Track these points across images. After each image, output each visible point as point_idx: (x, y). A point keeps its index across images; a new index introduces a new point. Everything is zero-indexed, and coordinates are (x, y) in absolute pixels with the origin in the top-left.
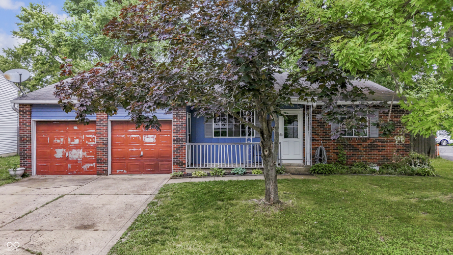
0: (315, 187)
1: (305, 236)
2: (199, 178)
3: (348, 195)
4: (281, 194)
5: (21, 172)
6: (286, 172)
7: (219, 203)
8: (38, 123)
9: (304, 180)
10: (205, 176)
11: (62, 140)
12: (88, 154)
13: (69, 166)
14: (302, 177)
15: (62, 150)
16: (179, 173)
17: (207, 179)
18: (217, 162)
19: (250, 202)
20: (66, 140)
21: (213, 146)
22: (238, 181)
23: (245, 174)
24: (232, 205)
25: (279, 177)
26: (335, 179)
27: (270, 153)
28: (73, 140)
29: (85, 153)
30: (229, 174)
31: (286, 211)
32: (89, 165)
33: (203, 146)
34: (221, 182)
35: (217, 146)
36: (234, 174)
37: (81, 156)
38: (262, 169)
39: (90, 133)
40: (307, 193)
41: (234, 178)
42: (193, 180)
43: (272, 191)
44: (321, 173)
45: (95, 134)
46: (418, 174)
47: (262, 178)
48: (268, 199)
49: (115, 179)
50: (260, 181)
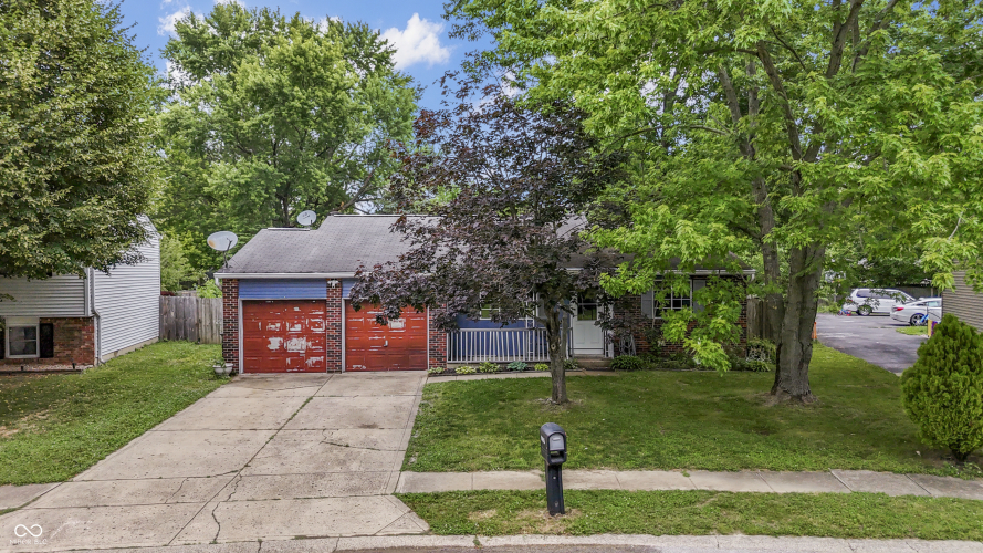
0: (612, 385)
1: (591, 431)
2: (467, 375)
3: (646, 394)
4: (570, 393)
5: (229, 370)
6: (580, 367)
7: (501, 403)
8: (245, 302)
9: (602, 378)
10: (473, 374)
11: (278, 325)
12: (313, 345)
13: (288, 360)
14: (599, 374)
15: (279, 339)
16: (439, 370)
17: (479, 377)
18: (487, 354)
19: (535, 402)
20: (284, 326)
21: (483, 333)
22: (519, 379)
23: (526, 370)
24: (516, 405)
25: (568, 374)
26: (639, 375)
27: (558, 348)
28: (293, 326)
29: (310, 344)
30: (505, 370)
31: (575, 410)
32: (314, 359)
33: (469, 333)
34: (497, 380)
35: (488, 333)
36: (511, 370)
37: (304, 347)
38: (548, 363)
39: (317, 316)
40: (600, 392)
41: (513, 376)
42: (459, 378)
43: (560, 389)
44: (624, 369)
45: (325, 317)
46: (749, 369)
47: (548, 375)
48: (556, 398)
49: (356, 378)
50: (545, 378)
